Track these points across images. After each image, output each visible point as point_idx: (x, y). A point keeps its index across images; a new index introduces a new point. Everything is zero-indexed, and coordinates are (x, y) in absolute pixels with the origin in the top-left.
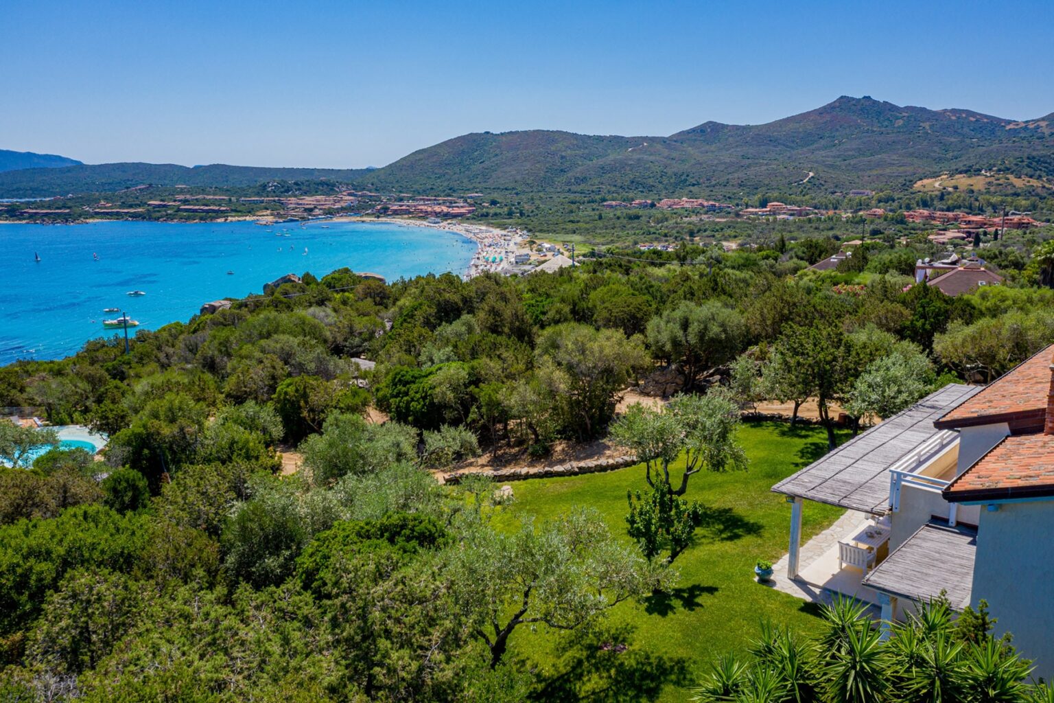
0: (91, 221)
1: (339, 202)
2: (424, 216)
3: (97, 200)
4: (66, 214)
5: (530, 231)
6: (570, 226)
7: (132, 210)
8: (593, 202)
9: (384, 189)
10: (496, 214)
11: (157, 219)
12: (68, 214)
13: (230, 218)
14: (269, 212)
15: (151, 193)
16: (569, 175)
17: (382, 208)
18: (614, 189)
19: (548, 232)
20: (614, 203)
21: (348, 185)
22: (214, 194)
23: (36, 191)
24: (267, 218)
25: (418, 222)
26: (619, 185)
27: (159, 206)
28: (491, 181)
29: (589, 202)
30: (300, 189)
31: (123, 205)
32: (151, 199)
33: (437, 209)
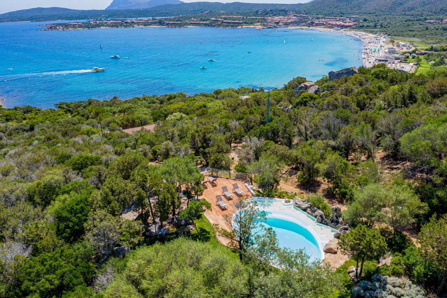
0: (188, 26)
1: (290, 19)
2: (332, 26)
3: (190, 18)
4: (179, 23)
5: (389, 35)
6: (410, 33)
7: (204, 22)
8: (419, 20)
9: (309, 13)
10: (368, 26)
11: (214, 26)
12: (181, 24)
13: (243, 26)
14: (259, 24)
15: (211, 15)
16: (405, 6)
17: (311, 23)
18: (431, 13)
19: (399, 36)
20: (432, 21)
21: (293, 11)
22: (236, 15)
23: (167, 14)
24: (259, 26)
25: (329, 30)
26: (434, 11)
27: (215, 20)
28: (363, 9)
29: (417, 20)
30: (272, 13)
31: (201, 20)
32: (211, 17)
33: (338, 23)
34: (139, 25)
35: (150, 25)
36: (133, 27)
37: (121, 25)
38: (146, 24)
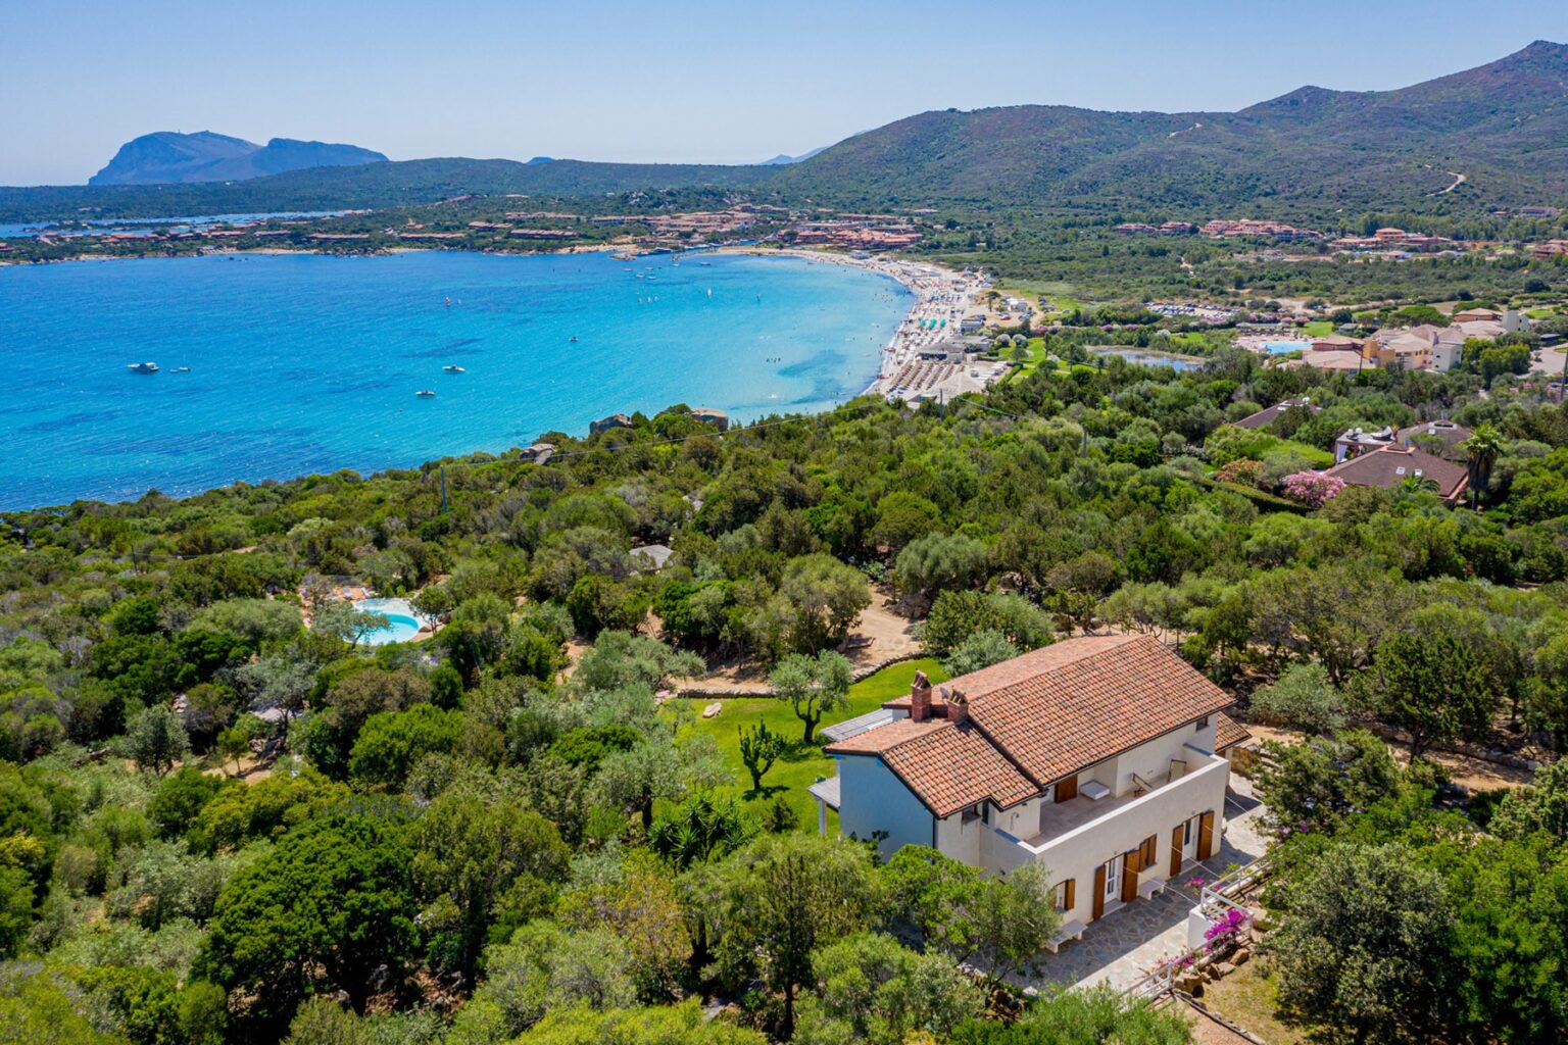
0: (395, 250)
1: (728, 221)
2: (846, 246)
3: (403, 220)
4: (362, 240)
5: (995, 275)
6: (1060, 266)
7: (448, 235)
8: (1102, 224)
9: (795, 199)
10: (951, 245)
11: (482, 248)
12: (368, 241)
13: (577, 248)
14: (630, 238)
15: (475, 208)
16: (1075, 176)
17: (788, 234)
18: (1138, 201)
19: (1022, 276)
20: (1133, 226)
21: (742, 193)
22: (557, 211)
23: (323, 202)
24: (627, 248)
25: (837, 257)
26: (1148, 194)
27: (484, 229)
28: (953, 187)
29: (1096, 224)
30: (674, 202)
31: (438, 227)
32: (474, 217)
33: (866, 235)
34: (219, 247)
35: (259, 245)
36: (200, 253)
37: (155, 246)
38: (246, 241)
